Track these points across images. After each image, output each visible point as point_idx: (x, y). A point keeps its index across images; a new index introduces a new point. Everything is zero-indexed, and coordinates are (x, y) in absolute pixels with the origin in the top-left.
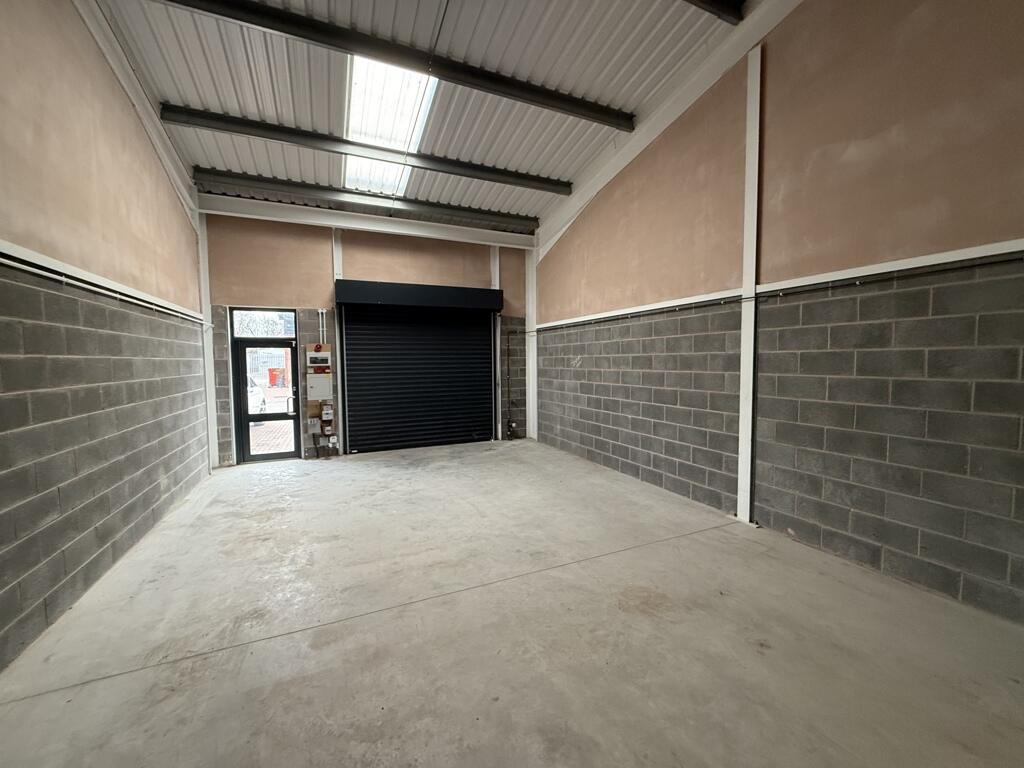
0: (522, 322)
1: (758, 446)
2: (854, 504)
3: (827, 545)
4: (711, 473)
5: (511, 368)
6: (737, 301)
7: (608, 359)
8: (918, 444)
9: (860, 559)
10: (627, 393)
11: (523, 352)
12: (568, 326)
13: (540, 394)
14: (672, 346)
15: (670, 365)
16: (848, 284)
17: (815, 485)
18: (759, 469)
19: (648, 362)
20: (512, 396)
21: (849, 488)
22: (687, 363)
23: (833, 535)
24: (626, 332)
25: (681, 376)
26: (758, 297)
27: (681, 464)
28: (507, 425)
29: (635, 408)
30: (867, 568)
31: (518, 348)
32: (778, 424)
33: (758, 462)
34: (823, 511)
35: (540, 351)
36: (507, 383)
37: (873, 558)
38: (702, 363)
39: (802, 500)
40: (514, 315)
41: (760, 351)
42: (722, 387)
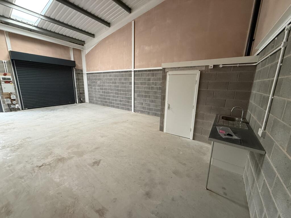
0: (82, 71)
1: (135, 98)
2: (147, 106)
3: (144, 113)
4: (128, 104)
5: (79, 83)
6: (131, 71)
7: (107, 82)
8: (153, 96)
9: (147, 114)
10: (111, 90)
11: (83, 79)
12: (96, 73)
13: (89, 91)
14: (120, 79)
15: (120, 83)
16: (146, 71)
17: (142, 104)
18: (135, 103)
19: (115, 83)
20: (80, 91)
21: (146, 103)
22: (123, 83)
23: (144, 111)
24: (110, 76)
25: (122, 86)
26: (134, 71)
27: (123, 104)
28: (80, 99)
29: (113, 93)
30: (148, 115)
31: (81, 78)
32: (138, 94)
33: (135, 101)
34: (143, 108)
35: (88, 79)
36: (79, 88)
37: (149, 113)
38: (126, 83)
39: (141, 107)
40: (79, 69)
41: (135, 81)
42: (129, 88)
